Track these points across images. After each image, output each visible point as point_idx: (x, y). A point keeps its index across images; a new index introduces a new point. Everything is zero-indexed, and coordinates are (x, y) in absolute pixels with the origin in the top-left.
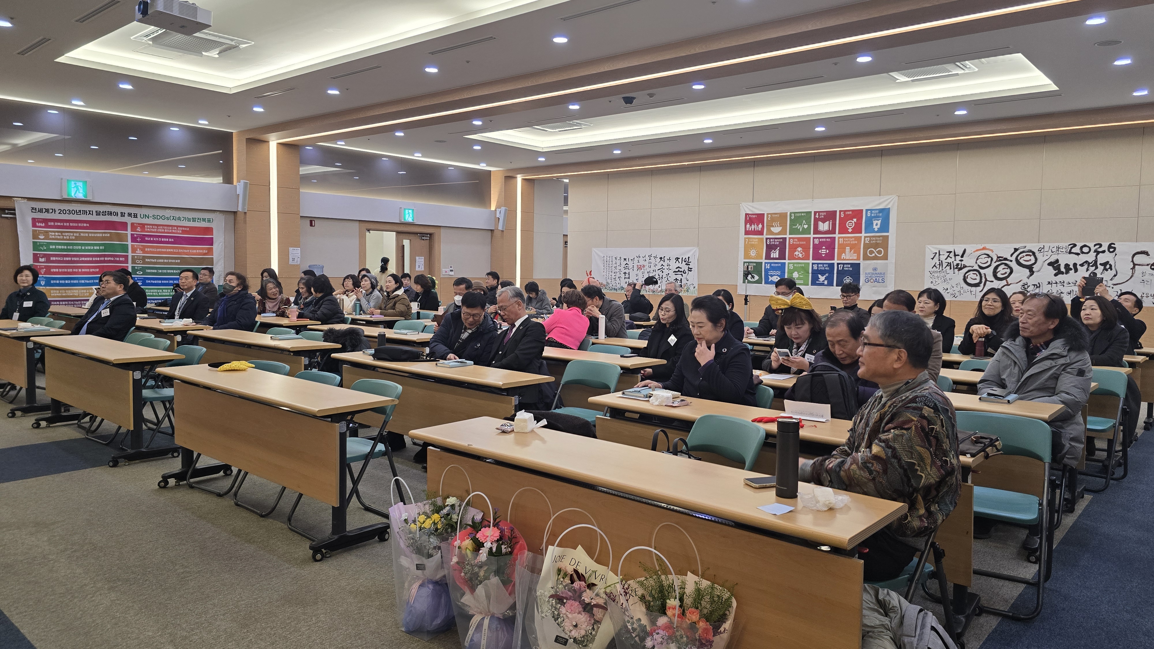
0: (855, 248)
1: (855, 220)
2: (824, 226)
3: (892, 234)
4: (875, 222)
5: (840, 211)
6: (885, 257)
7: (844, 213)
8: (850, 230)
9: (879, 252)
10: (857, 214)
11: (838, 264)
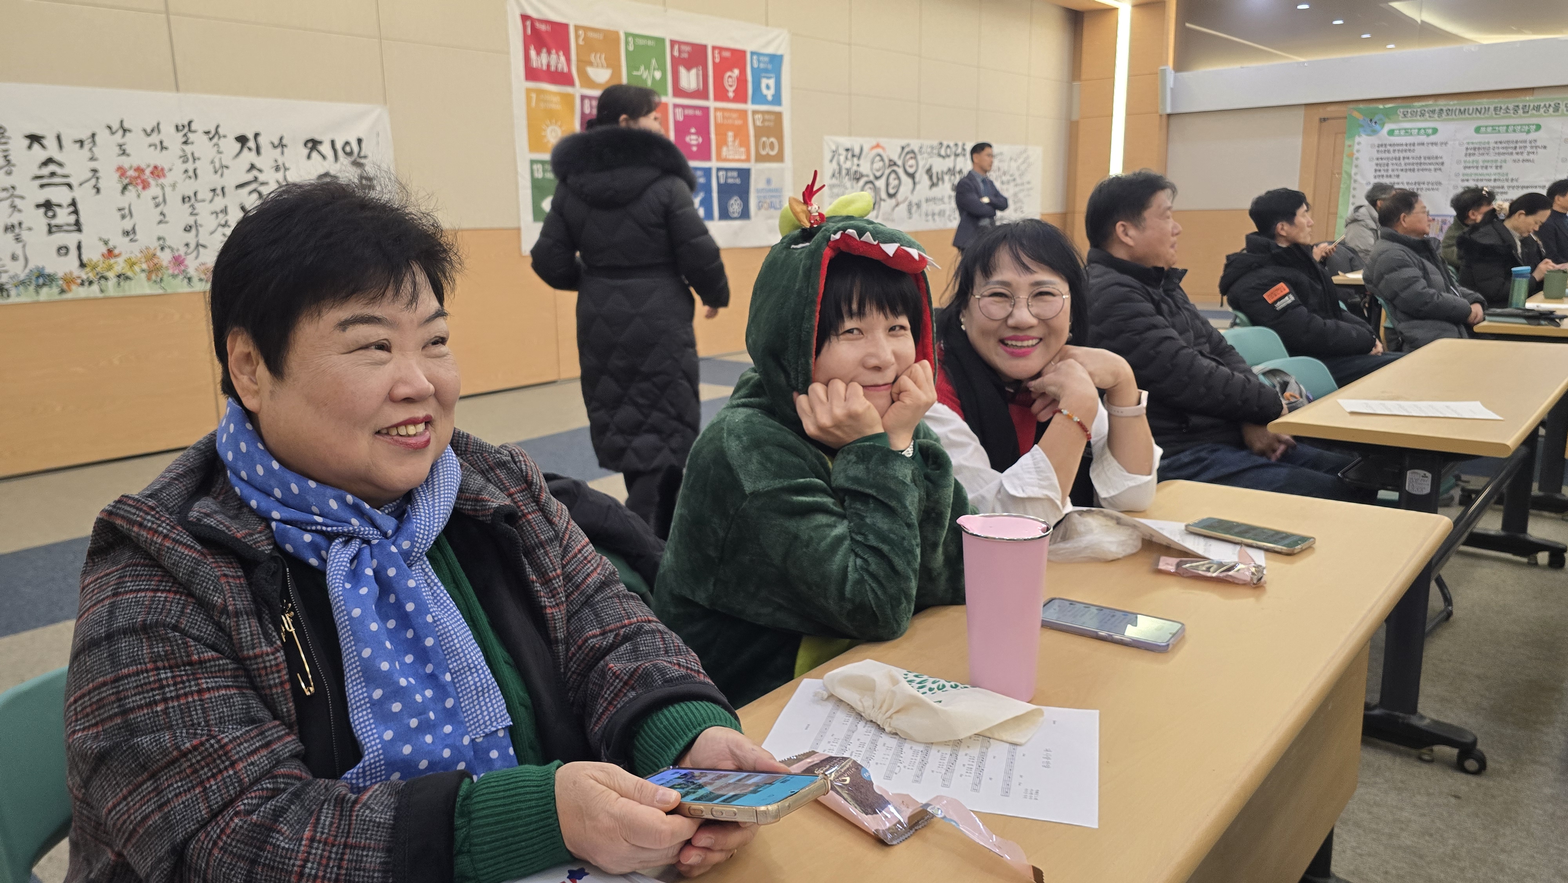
0: (741, 133)
1: (736, 72)
2: (689, 79)
3: (785, 109)
4: (764, 82)
5: (714, 48)
6: (779, 158)
7: (720, 53)
8: (731, 95)
9: (772, 146)
10: (736, 58)
11: (719, 170)
